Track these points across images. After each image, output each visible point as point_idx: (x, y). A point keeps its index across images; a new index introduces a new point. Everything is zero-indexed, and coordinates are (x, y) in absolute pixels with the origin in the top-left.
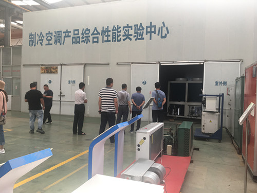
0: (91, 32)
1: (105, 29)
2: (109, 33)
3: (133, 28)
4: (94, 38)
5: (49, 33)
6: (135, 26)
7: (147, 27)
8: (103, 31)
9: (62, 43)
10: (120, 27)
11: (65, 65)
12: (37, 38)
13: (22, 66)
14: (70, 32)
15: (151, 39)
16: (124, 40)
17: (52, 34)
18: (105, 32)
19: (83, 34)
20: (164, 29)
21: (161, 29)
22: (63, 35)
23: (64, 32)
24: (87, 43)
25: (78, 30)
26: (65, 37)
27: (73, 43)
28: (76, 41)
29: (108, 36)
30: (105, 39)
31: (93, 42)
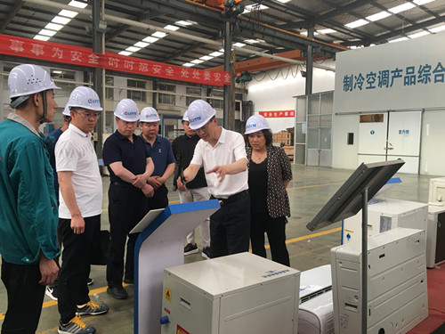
0: (433, 69)
4: (436, 76)
5: (372, 74)
9: (390, 84)
11: (394, 111)
12: (355, 81)
13: (333, 114)
14: (401, 71)
17: (375, 74)
19: (420, 72)
22: (391, 75)
23: (392, 72)
24: (426, 83)
25: (413, 68)
26: (393, 77)
27: (405, 83)
28: (409, 81)
31: (436, 81)
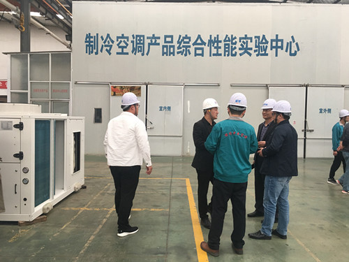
0: (193, 41)
1: (213, 39)
2: (220, 44)
3: (254, 40)
4: (196, 49)
5: (123, 37)
6: (255, 37)
7: (272, 41)
8: (210, 41)
9: (146, 52)
10: (235, 38)
11: (151, 84)
12: (101, 43)
13: (72, 83)
14: (159, 38)
15: (276, 56)
16: (241, 55)
17: (127, 38)
18: (214, 42)
19: (178, 42)
20: (294, 45)
21: (289, 45)
22: (147, 41)
23: (148, 38)
24: (186, 55)
25: (172, 37)
26: (149, 44)
27: (163, 53)
28: (168, 51)
29: (218, 48)
30: (214, 51)
31: (196, 55)
